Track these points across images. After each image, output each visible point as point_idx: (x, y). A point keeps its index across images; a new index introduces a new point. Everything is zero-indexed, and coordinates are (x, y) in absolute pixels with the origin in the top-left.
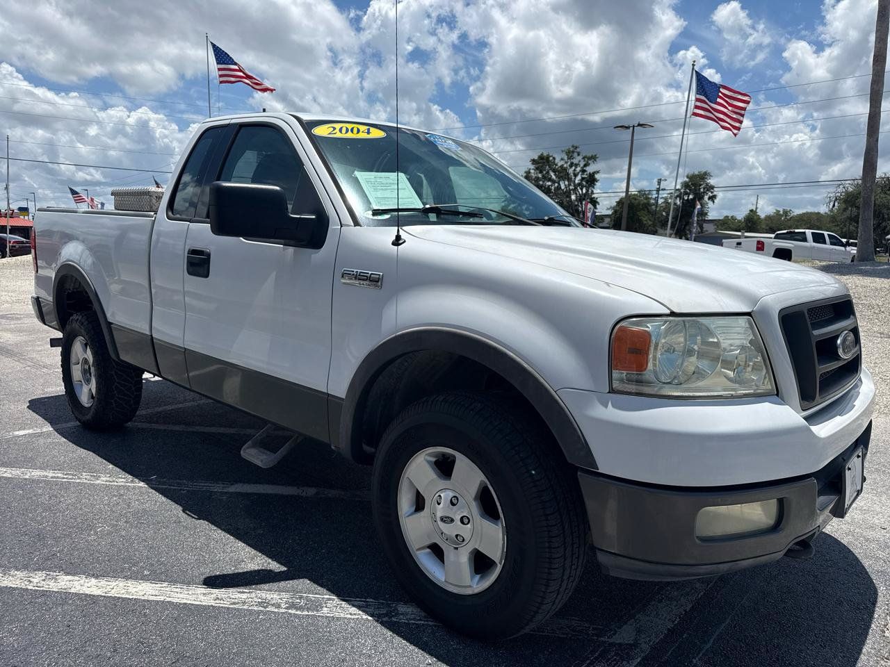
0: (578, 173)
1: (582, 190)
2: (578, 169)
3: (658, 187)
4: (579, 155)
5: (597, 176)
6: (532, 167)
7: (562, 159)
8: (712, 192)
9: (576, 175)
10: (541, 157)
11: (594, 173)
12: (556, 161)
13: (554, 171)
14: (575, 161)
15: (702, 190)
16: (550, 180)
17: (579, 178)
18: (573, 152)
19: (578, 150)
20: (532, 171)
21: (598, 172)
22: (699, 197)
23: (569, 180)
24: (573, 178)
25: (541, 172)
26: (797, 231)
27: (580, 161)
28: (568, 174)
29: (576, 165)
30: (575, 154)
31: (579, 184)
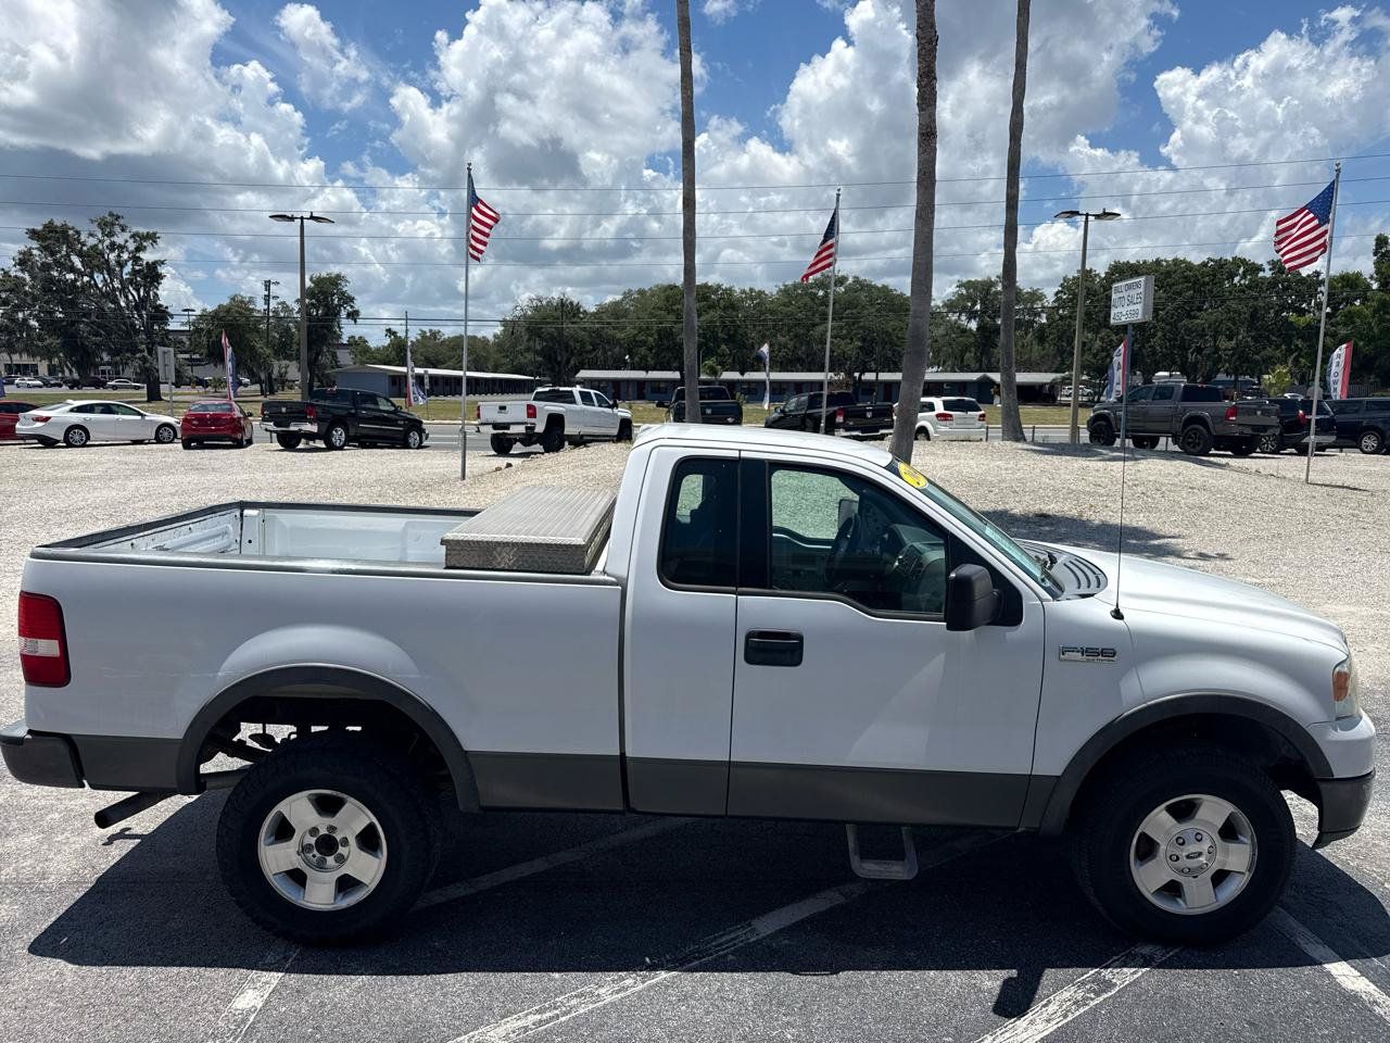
0: (126, 261)
1: (138, 291)
2: (125, 256)
3: (267, 293)
4: (123, 230)
5: (162, 270)
6: (35, 244)
7: (91, 235)
8: (352, 307)
9: (121, 265)
10: (50, 227)
11: (155, 263)
12: (83, 238)
13: (80, 254)
14: (119, 239)
15: (336, 302)
16: (72, 269)
17: (128, 268)
18: (113, 224)
19: (122, 222)
20: (35, 252)
21: (163, 263)
22: (332, 313)
23: (110, 272)
24: (117, 269)
25: (53, 254)
26: (562, 389)
27: (126, 241)
28: (107, 261)
29: (122, 248)
30: (117, 229)
31: (131, 282)
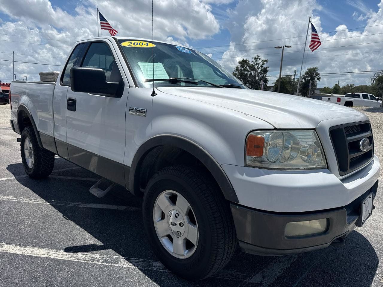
1: (261, 75)
2: (259, 66)
3: (295, 74)
4: (260, 60)
5: (268, 69)
6: (239, 65)
7: (252, 62)
8: (319, 76)
9: (258, 69)
10: (243, 61)
11: (266, 68)
12: (250, 62)
13: (249, 67)
14: (258, 62)
15: (314, 75)
16: (247, 71)
17: (260, 70)
18: (257, 58)
19: (259, 57)
20: (239, 67)
21: (268, 67)
22: (313, 78)
23: (255, 70)
25: (243, 67)
26: (355, 93)
27: (260, 62)
28: (255, 68)
29: (259, 64)
31: (260, 73)
